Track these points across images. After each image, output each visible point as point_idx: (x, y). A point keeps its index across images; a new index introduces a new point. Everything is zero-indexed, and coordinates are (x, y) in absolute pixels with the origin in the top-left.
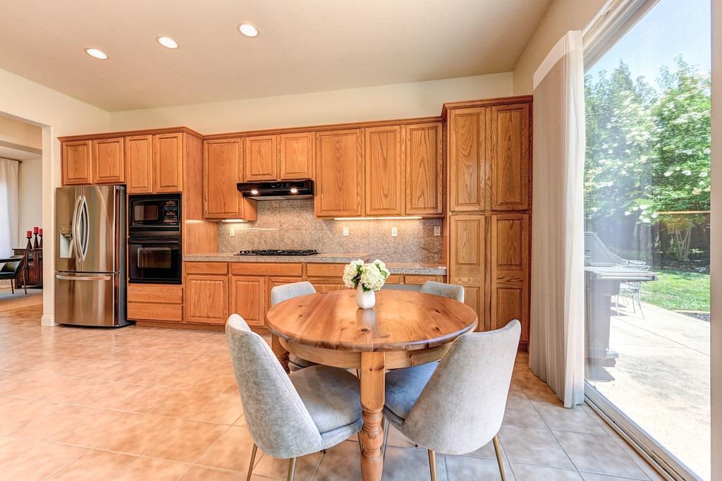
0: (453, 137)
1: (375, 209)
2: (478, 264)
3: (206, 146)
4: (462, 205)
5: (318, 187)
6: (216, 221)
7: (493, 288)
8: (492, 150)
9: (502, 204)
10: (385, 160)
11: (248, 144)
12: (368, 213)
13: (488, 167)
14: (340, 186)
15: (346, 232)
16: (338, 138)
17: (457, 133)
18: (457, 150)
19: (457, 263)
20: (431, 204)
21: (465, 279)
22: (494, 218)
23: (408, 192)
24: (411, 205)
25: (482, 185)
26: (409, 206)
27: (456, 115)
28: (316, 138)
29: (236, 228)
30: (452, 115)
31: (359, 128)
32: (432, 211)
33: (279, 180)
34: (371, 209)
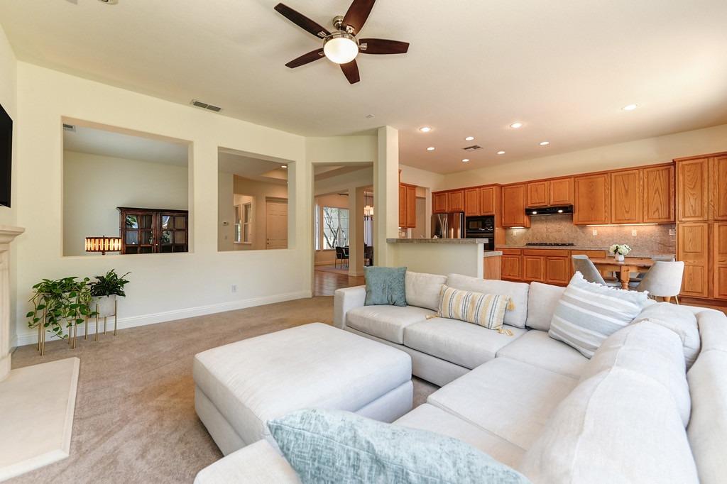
0: (680, 178)
1: (619, 220)
2: (702, 252)
3: (503, 190)
4: (688, 217)
5: (576, 209)
6: (506, 228)
7: (715, 267)
8: (715, 184)
9: (723, 216)
10: (627, 191)
11: (529, 187)
12: (613, 221)
13: (711, 194)
14: (592, 207)
15: (595, 233)
16: (590, 180)
17: (684, 175)
18: (684, 185)
19: (684, 251)
20: (665, 215)
21: (692, 261)
22: (716, 225)
23: (646, 209)
24: (648, 216)
25: (706, 205)
26: (646, 217)
27: (682, 165)
28: (575, 182)
29: (517, 231)
30: (679, 165)
31: (607, 173)
32: (666, 220)
33: (549, 206)
34: (616, 220)
